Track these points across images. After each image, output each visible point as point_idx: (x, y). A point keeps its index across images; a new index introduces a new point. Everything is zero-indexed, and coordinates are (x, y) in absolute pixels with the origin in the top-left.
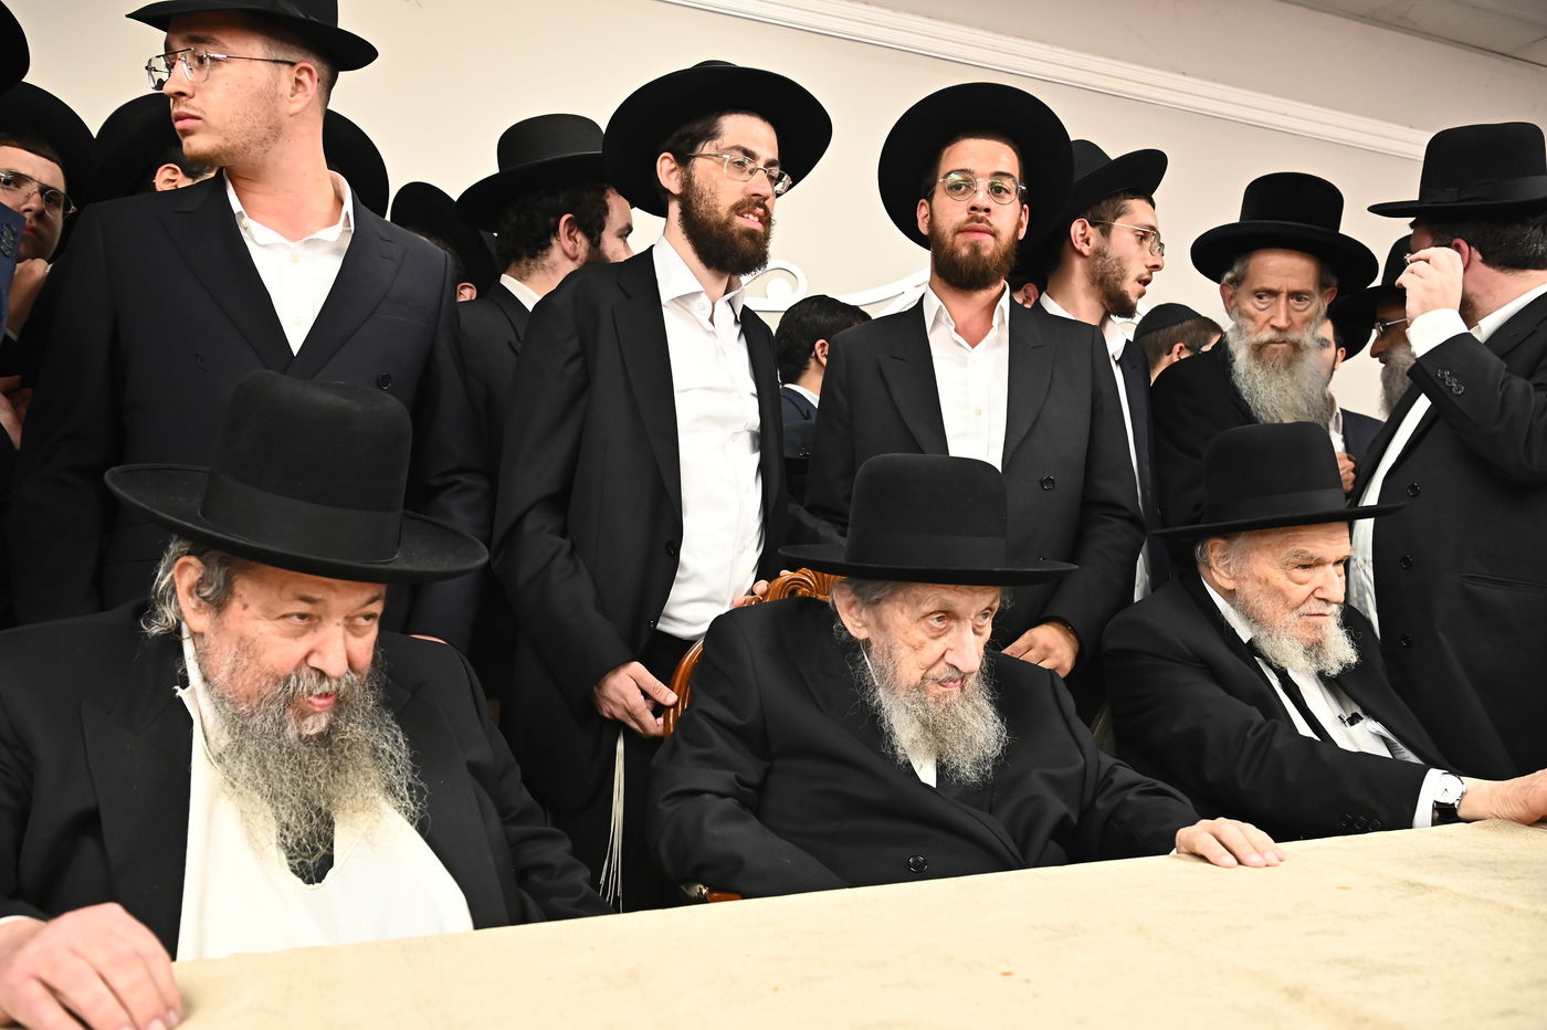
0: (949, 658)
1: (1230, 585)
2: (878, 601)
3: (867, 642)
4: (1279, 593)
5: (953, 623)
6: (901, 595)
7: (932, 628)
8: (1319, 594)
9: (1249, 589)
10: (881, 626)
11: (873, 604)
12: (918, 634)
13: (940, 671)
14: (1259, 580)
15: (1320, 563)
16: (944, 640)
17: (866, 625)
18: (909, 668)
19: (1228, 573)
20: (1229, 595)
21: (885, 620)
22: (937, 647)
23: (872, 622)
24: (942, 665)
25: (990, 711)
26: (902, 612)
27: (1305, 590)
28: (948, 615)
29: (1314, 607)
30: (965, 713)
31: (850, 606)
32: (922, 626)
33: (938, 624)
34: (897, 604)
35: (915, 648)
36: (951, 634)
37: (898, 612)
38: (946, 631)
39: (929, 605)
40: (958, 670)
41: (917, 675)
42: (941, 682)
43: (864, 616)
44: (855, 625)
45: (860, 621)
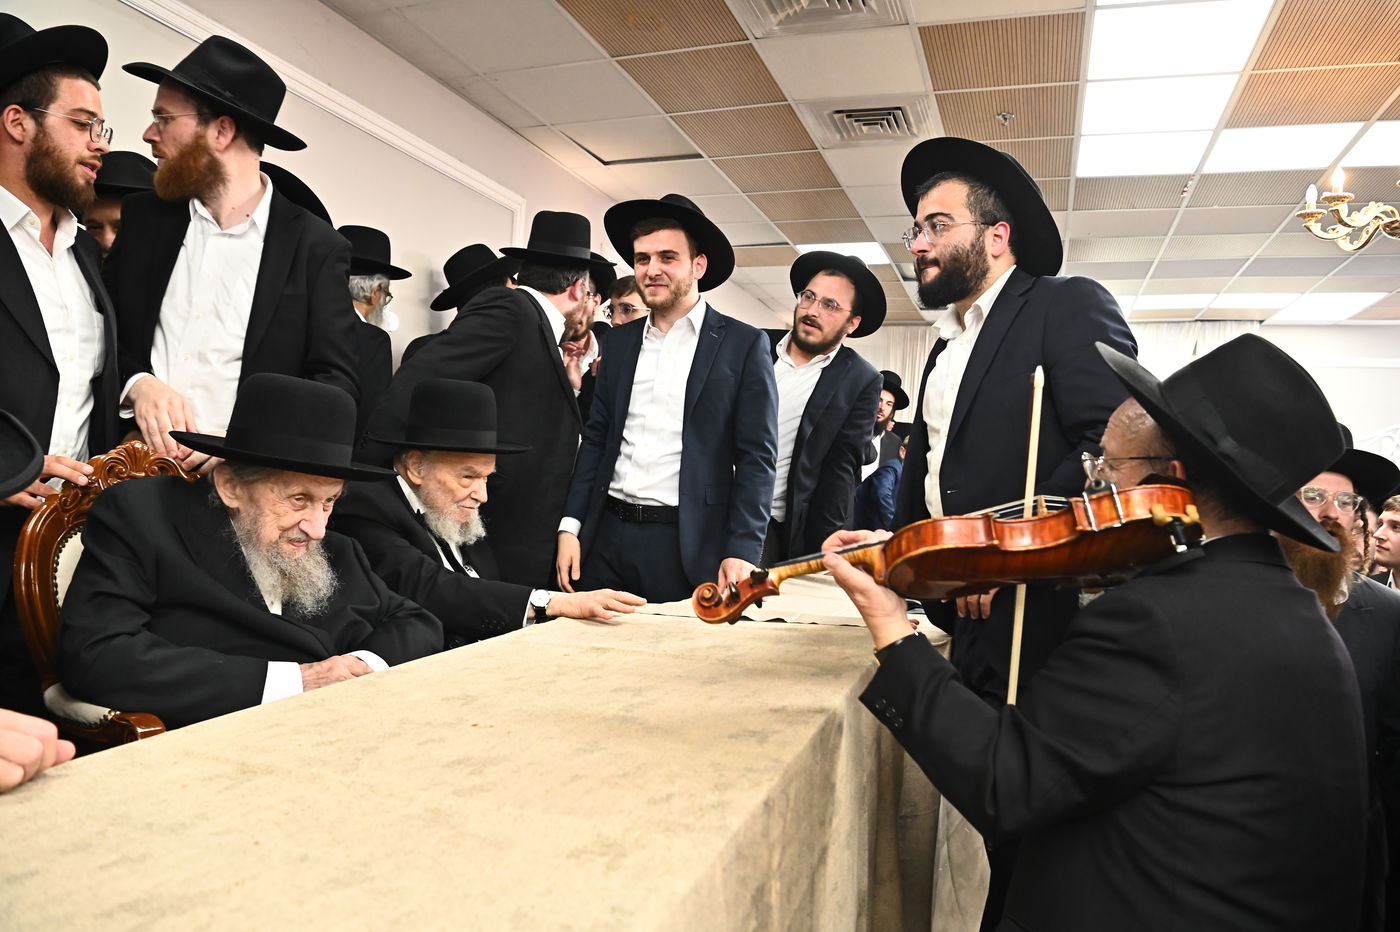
0: (303, 526)
1: (418, 481)
2: (253, 482)
3: (238, 509)
4: (451, 491)
5: (309, 504)
6: (273, 480)
7: (294, 504)
8: (473, 496)
9: (432, 486)
10: (252, 500)
11: (247, 484)
12: (285, 507)
13: (295, 534)
14: (439, 482)
15: (478, 476)
16: (302, 512)
17: (237, 498)
18: (270, 530)
19: (419, 473)
20: (415, 487)
21: (256, 496)
22: (298, 516)
23: (246, 497)
24: (296, 530)
25: (325, 564)
26: (272, 491)
27: (466, 492)
28: (308, 497)
29: (469, 503)
30: (310, 565)
31: (226, 482)
32: (287, 503)
33: (299, 503)
34: (269, 485)
35: (278, 515)
36: (307, 510)
37: (269, 491)
38: (303, 508)
39: (296, 489)
40: (307, 535)
41: (276, 534)
42: (291, 541)
43: (238, 491)
44: (228, 496)
45: (234, 494)
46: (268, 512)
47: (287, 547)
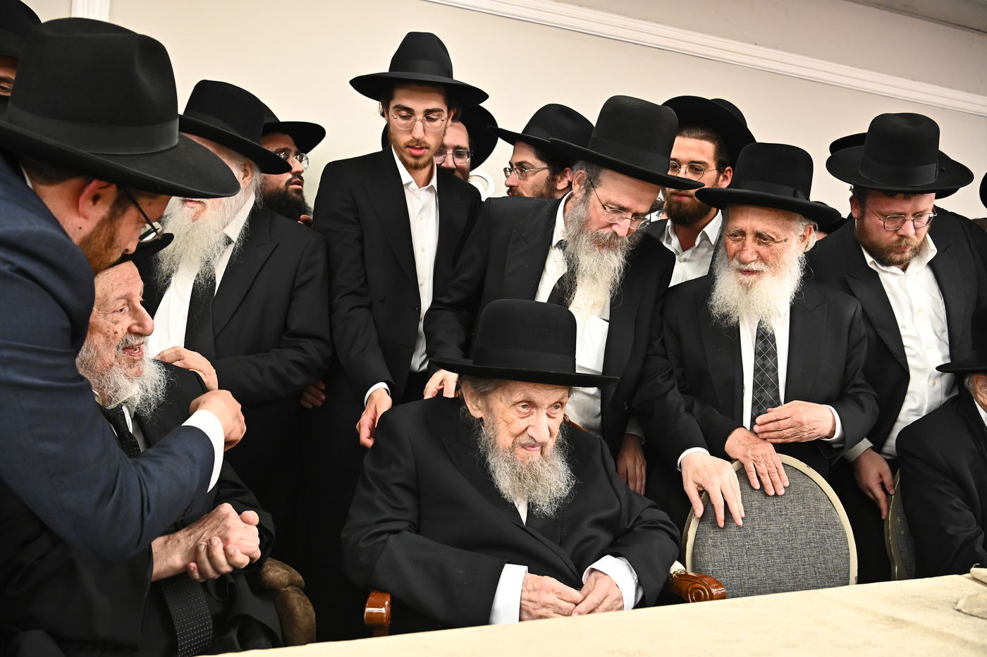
0: (530, 431)
2: (490, 392)
3: (481, 419)
5: (534, 410)
6: (500, 390)
7: (519, 412)
10: (489, 410)
11: (483, 395)
12: (512, 414)
13: (524, 439)
16: (527, 420)
17: (480, 409)
18: (504, 439)
21: (491, 406)
22: (524, 423)
23: (484, 407)
24: (524, 436)
26: (501, 401)
28: (530, 404)
30: (544, 468)
31: (472, 395)
32: (513, 410)
33: (524, 410)
34: (499, 395)
35: (508, 424)
36: (532, 417)
37: (498, 400)
38: (529, 415)
39: (518, 396)
40: (535, 441)
41: (509, 441)
42: (523, 446)
43: (479, 403)
44: (475, 409)
45: (477, 406)
46: (500, 420)
47: (521, 452)
